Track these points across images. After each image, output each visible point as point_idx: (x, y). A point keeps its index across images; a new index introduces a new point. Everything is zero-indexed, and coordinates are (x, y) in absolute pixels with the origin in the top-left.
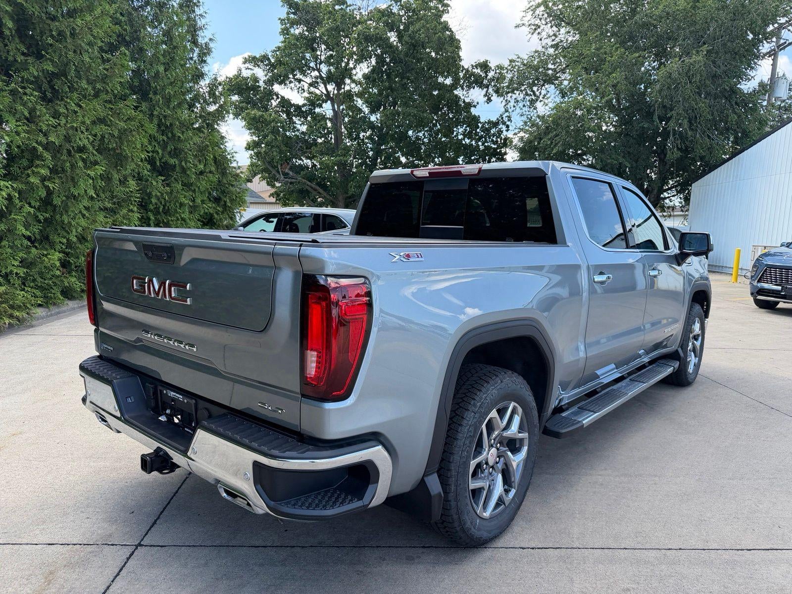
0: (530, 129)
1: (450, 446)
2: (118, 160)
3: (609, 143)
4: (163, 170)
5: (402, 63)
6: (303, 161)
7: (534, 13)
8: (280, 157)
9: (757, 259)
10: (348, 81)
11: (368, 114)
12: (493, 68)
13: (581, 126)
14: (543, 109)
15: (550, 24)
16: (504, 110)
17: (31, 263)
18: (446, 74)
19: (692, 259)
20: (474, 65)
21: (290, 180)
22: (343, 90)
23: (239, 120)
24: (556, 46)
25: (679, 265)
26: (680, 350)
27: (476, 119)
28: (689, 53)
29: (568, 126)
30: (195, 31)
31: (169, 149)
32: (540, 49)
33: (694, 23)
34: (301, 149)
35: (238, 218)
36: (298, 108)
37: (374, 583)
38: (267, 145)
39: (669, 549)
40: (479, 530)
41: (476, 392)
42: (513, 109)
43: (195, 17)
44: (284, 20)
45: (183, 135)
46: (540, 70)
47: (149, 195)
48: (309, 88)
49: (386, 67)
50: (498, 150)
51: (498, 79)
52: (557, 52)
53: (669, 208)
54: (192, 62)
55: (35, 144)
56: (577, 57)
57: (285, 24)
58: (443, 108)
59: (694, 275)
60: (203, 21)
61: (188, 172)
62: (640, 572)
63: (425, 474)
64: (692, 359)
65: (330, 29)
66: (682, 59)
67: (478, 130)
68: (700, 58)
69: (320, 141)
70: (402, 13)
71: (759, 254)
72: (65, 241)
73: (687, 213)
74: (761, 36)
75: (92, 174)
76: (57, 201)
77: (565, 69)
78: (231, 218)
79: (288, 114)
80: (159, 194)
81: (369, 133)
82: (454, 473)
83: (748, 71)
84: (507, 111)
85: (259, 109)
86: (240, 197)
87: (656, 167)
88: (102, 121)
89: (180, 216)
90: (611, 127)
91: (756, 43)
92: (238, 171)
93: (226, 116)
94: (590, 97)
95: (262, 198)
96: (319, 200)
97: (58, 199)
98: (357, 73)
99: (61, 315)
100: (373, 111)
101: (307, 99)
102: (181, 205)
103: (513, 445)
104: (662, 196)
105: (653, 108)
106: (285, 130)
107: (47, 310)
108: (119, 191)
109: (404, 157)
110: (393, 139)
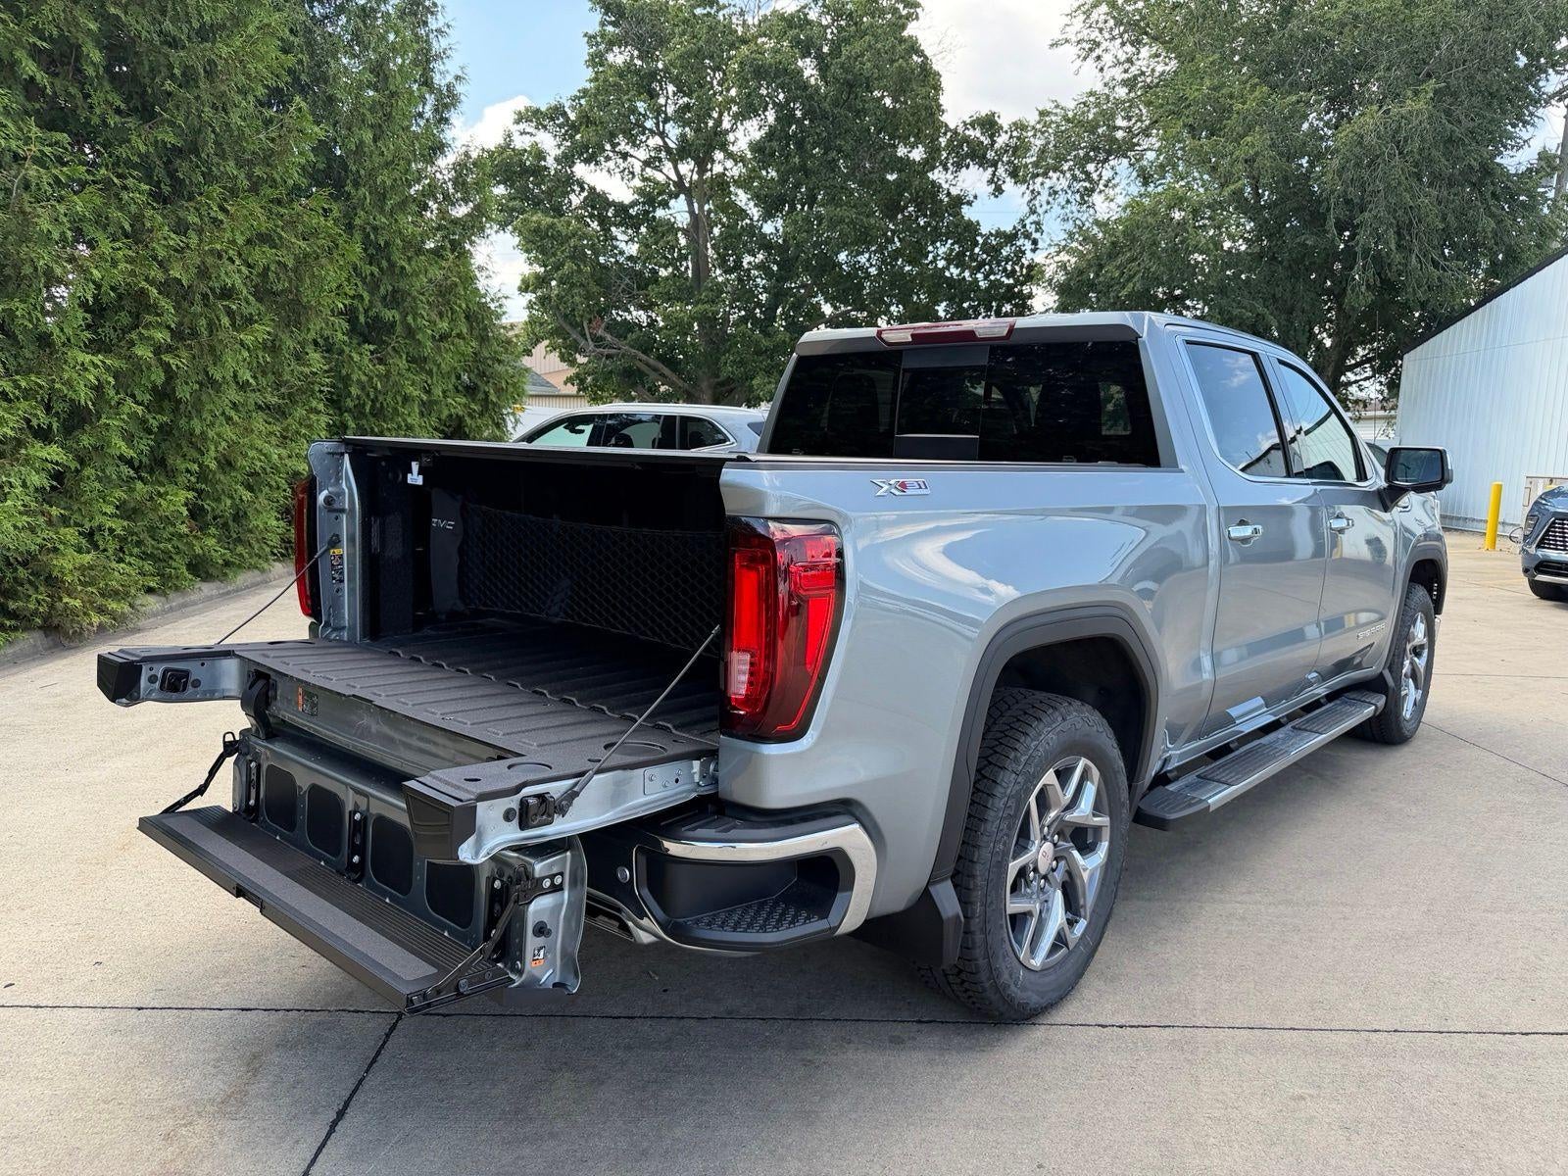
0: (1080, 248)
1: (973, 833)
2: (293, 313)
3: (1237, 276)
4: (370, 332)
5: (827, 118)
6: (630, 313)
7: (1088, 17)
8: (588, 306)
9: (1536, 503)
10: (718, 155)
11: (758, 221)
12: (1006, 128)
13: (1182, 242)
14: (1107, 207)
15: (1120, 40)
16: (1027, 209)
17: (135, 511)
18: (912, 140)
19: (1412, 499)
20: (968, 121)
21: (606, 351)
22: (709, 174)
23: (508, 235)
24: (1130, 84)
25: (1386, 509)
26: (1387, 674)
27: (972, 228)
28: (1398, 95)
29: (1156, 244)
30: (428, 61)
31: (382, 291)
32: (1099, 88)
33: (1409, 35)
34: (628, 291)
35: (510, 426)
36: (622, 209)
37: (836, 1080)
38: (561, 282)
39: (1375, 1031)
40: (1024, 989)
41: (1018, 735)
42: (1045, 207)
43: (427, 35)
44: (595, 37)
45: (409, 264)
46: (1100, 131)
47: (346, 380)
48: (643, 170)
49: (794, 127)
50: (1016, 290)
51: (1016, 149)
52: (1132, 95)
53: (1357, 402)
54: (422, 123)
55: (144, 284)
56: (1173, 103)
57: (597, 45)
58: (907, 207)
59: (1414, 530)
60: (444, 42)
61: (419, 336)
62: (1321, 1068)
63: (932, 880)
64: (1411, 693)
65: (686, 53)
66: (1385, 108)
67: (977, 250)
68: (1421, 105)
69: (663, 273)
70: (826, 20)
71: (1540, 492)
72: (196, 467)
73: (1393, 412)
74: (1543, 60)
75: (248, 339)
76: (183, 392)
77: (1148, 128)
78: (498, 425)
79: (604, 222)
80: (364, 378)
81: (760, 257)
82: (979, 881)
83: (1517, 129)
84: (1033, 212)
85: (545, 212)
86: (514, 385)
87: (1330, 321)
88: (265, 239)
89: (405, 420)
90: (1241, 241)
91: (1533, 73)
92: (511, 334)
93: (488, 225)
94: (1199, 185)
95: (552, 386)
96: (662, 389)
97: (185, 387)
98: (736, 139)
99: (191, 609)
100: (768, 215)
101: (640, 191)
102: (406, 399)
103: (1082, 838)
104: (1343, 378)
105: (1325, 204)
106: (597, 254)
107: (163, 599)
108: (291, 372)
109: (829, 305)
110: (807, 269)
